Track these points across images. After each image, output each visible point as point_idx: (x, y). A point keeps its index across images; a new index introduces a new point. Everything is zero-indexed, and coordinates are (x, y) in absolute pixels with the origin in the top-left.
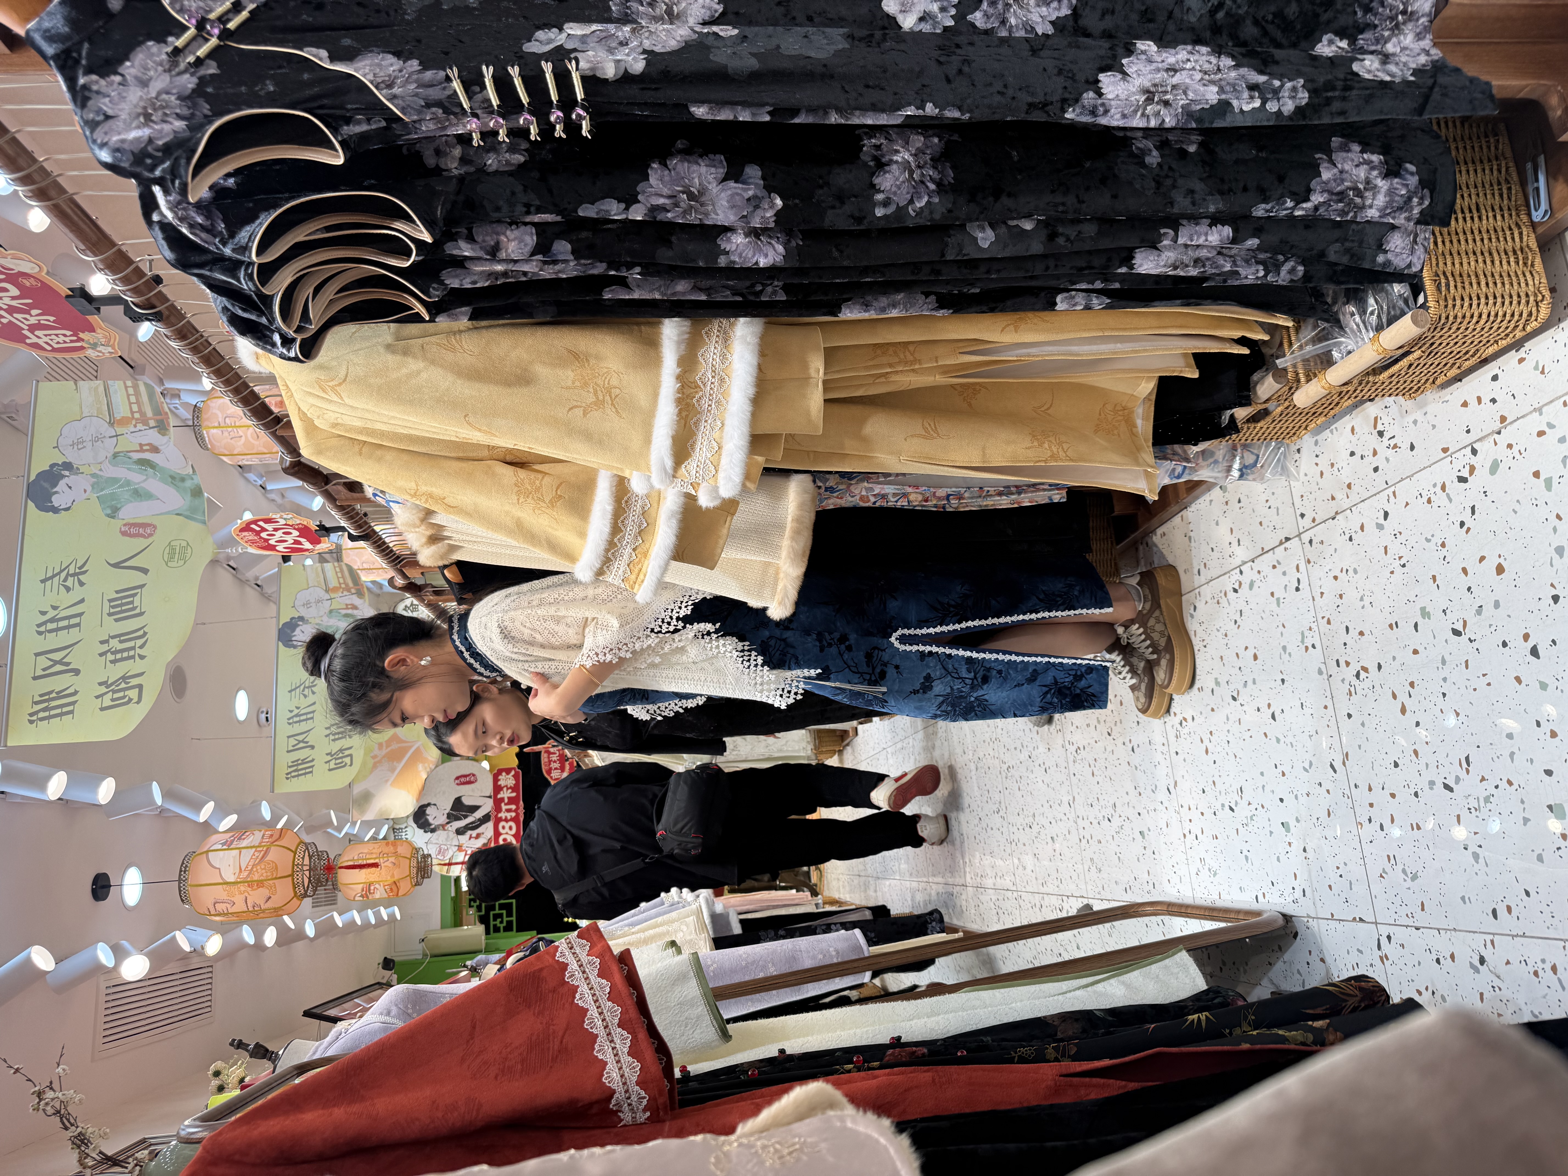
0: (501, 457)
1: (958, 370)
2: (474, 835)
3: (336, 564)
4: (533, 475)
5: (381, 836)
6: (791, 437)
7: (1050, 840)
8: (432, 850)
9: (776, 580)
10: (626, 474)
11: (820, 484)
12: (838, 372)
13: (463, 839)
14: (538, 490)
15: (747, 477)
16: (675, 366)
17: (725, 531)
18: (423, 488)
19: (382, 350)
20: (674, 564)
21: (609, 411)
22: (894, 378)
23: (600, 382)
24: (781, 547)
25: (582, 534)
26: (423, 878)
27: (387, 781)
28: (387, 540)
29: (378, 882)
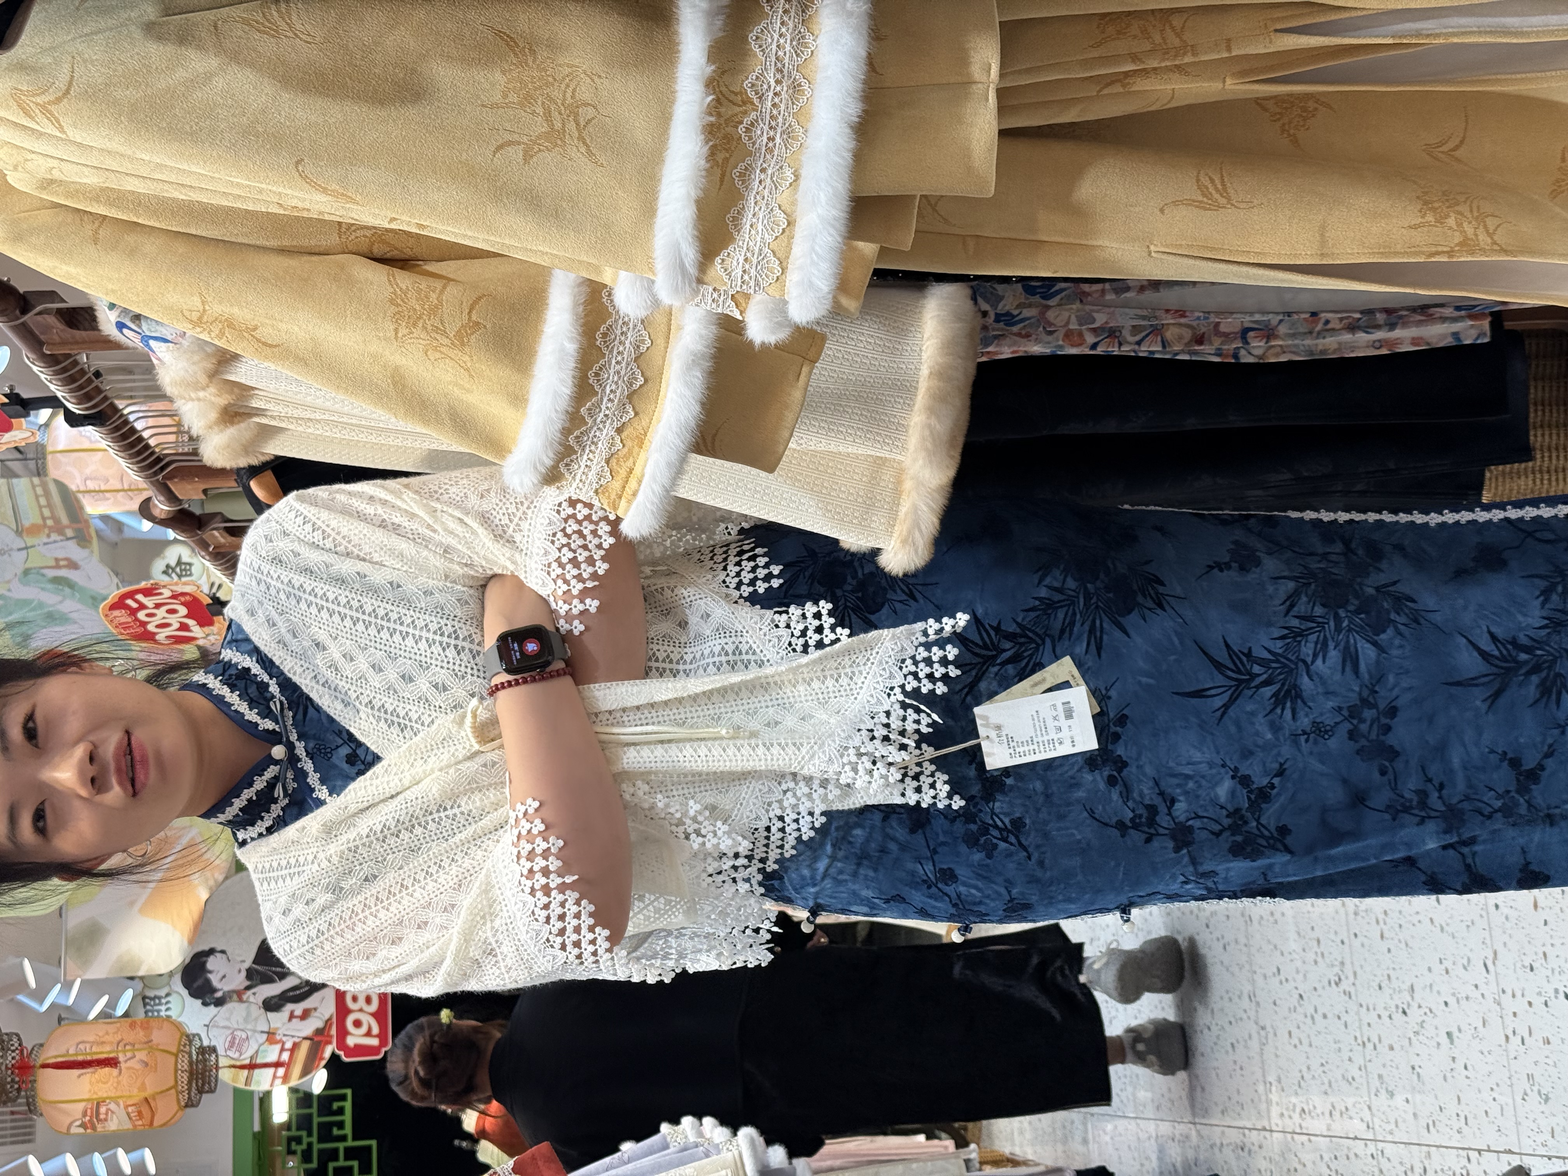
0: (364, 249)
1: (1272, 68)
2: (298, 1012)
3: (36, 480)
4: (424, 283)
5: (120, 1012)
6: (930, 202)
7: (1444, 1040)
8: (217, 1039)
9: (897, 492)
10: (606, 277)
11: (985, 306)
12: (1028, 71)
13: (278, 1019)
14: (434, 310)
15: (842, 286)
16: (703, 60)
17: (797, 395)
18: (216, 309)
19: (137, 34)
20: (697, 461)
21: (576, 152)
22: (1141, 85)
23: (556, 94)
24: (906, 428)
25: (519, 400)
26: (201, 1091)
27: (132, 904)
28: (139, 426)
29: (115, 1100)
